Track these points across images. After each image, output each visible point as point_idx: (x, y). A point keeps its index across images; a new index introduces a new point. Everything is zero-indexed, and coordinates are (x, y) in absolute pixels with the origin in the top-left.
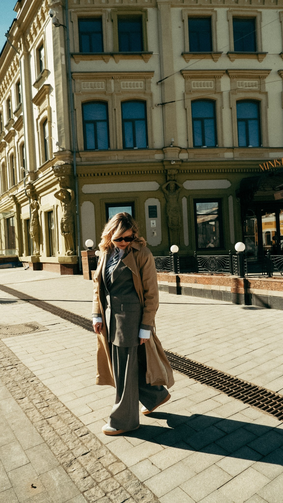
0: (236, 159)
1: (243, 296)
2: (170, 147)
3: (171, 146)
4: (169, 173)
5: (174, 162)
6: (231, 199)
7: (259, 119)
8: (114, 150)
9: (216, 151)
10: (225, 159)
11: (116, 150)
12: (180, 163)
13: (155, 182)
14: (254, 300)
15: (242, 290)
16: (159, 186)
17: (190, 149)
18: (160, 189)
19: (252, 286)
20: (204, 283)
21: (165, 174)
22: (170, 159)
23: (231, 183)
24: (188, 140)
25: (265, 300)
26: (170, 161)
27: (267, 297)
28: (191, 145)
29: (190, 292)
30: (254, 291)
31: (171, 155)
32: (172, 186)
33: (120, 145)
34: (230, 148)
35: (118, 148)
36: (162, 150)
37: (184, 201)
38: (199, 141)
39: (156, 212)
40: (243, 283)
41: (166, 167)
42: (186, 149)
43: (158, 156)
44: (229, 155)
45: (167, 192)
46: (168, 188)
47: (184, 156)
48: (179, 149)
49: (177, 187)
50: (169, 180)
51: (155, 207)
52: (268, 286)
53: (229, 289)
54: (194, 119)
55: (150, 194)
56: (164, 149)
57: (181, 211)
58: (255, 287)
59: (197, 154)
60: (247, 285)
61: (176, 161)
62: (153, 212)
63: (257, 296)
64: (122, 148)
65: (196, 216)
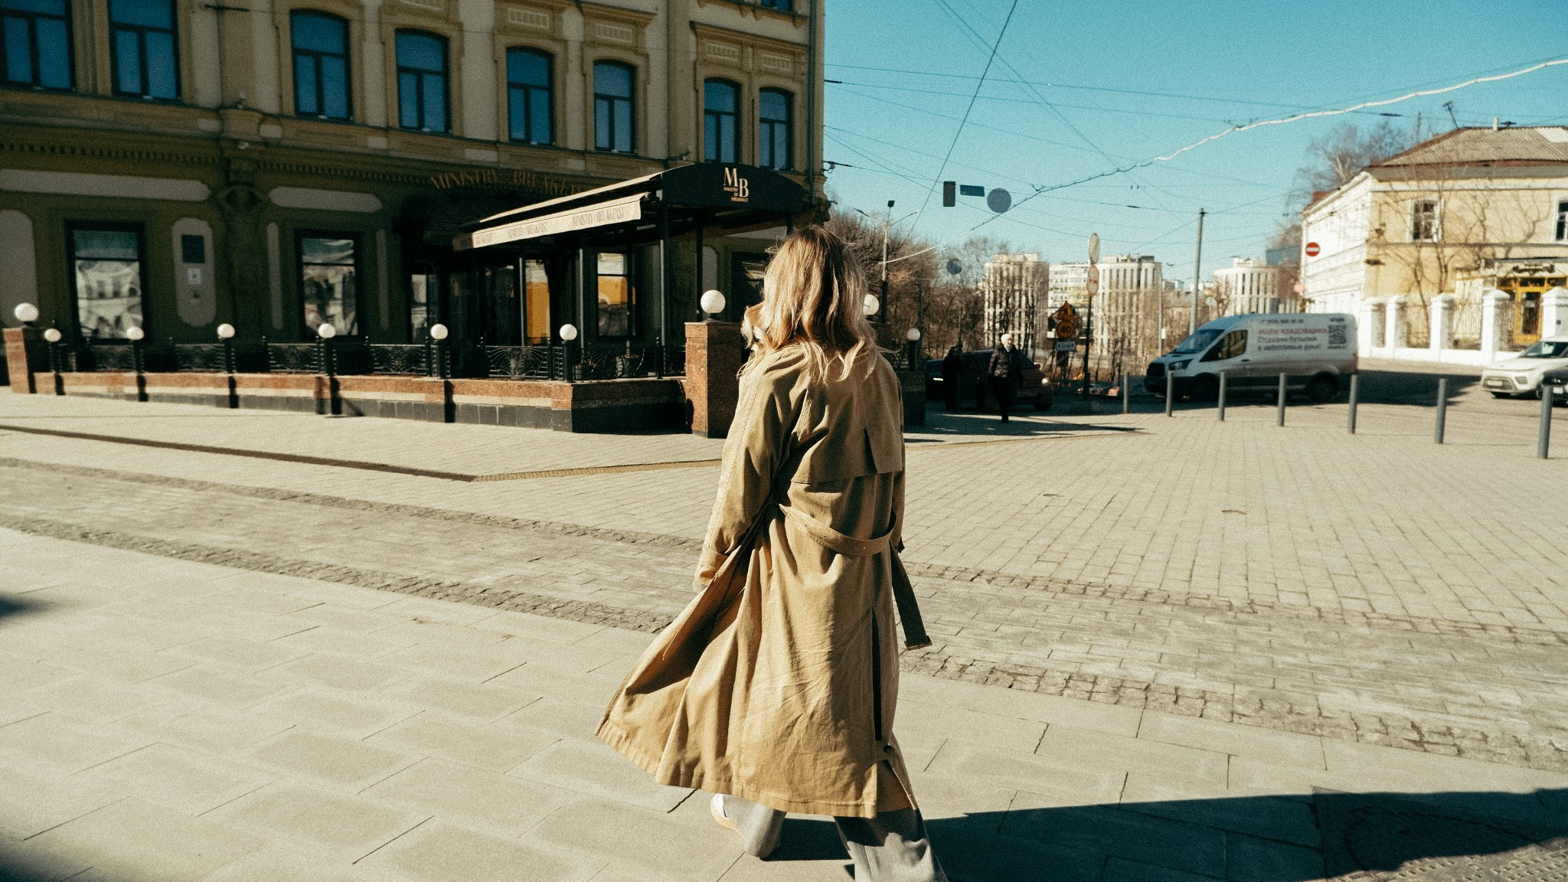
0: (392, 154)
1: (329, 403)
2: (236, 107)
3: (240, 107)
4: (233, 166)
5: (247, 145)
6: (381, 236)
7: (445, 74)
8: (85, 95)
9: (351, 130)
10: (366, 151)
11: (94, 95)
12: (262, 148)
13: (198, 183)
14: (344, 407)
15: (327, 394)
16: (210, 192)
17: (288, 117)
18: (212, 199)
19: (342, 387)
20: (276, 386)
21: (225, 166)
22: (236, 137)
23: (383, 202)
24: (281, 97)
25: (356, 405)
26: (236, 142)
27: (359, 402)
28: (289, 109)
29: (253, 402)
30: (345, 394)
31: (240, 126)
32: (242, 195)
33: (105, 85)
34: (380, 128)
35: (100, 91)
36: (218, 111)
37: (273, 231)
38: (309, 103)
39: (202, 248)
40: (328, 382)
41: (227, 153)
42: (278, 118)
43: (208, 125)
44: (377, 142)
45: (227, 207)
46: (230, 198)
47: (271, 131)
48: (260, 116)
49: (253, 200)
50: (236, 183)
51: (199, 240)
52: (360, 386)
53: (309, 393)
54: (296, 52)
55: (185, 209)
56: (221, 111)
57: (264, 253)
58: (345, 388)
59: (303, 132)
60: (335, 386)
61: (251, 142)
62: (193, 250)
63: (349, 402)
64: (109, 93)
65: (300, 265)
